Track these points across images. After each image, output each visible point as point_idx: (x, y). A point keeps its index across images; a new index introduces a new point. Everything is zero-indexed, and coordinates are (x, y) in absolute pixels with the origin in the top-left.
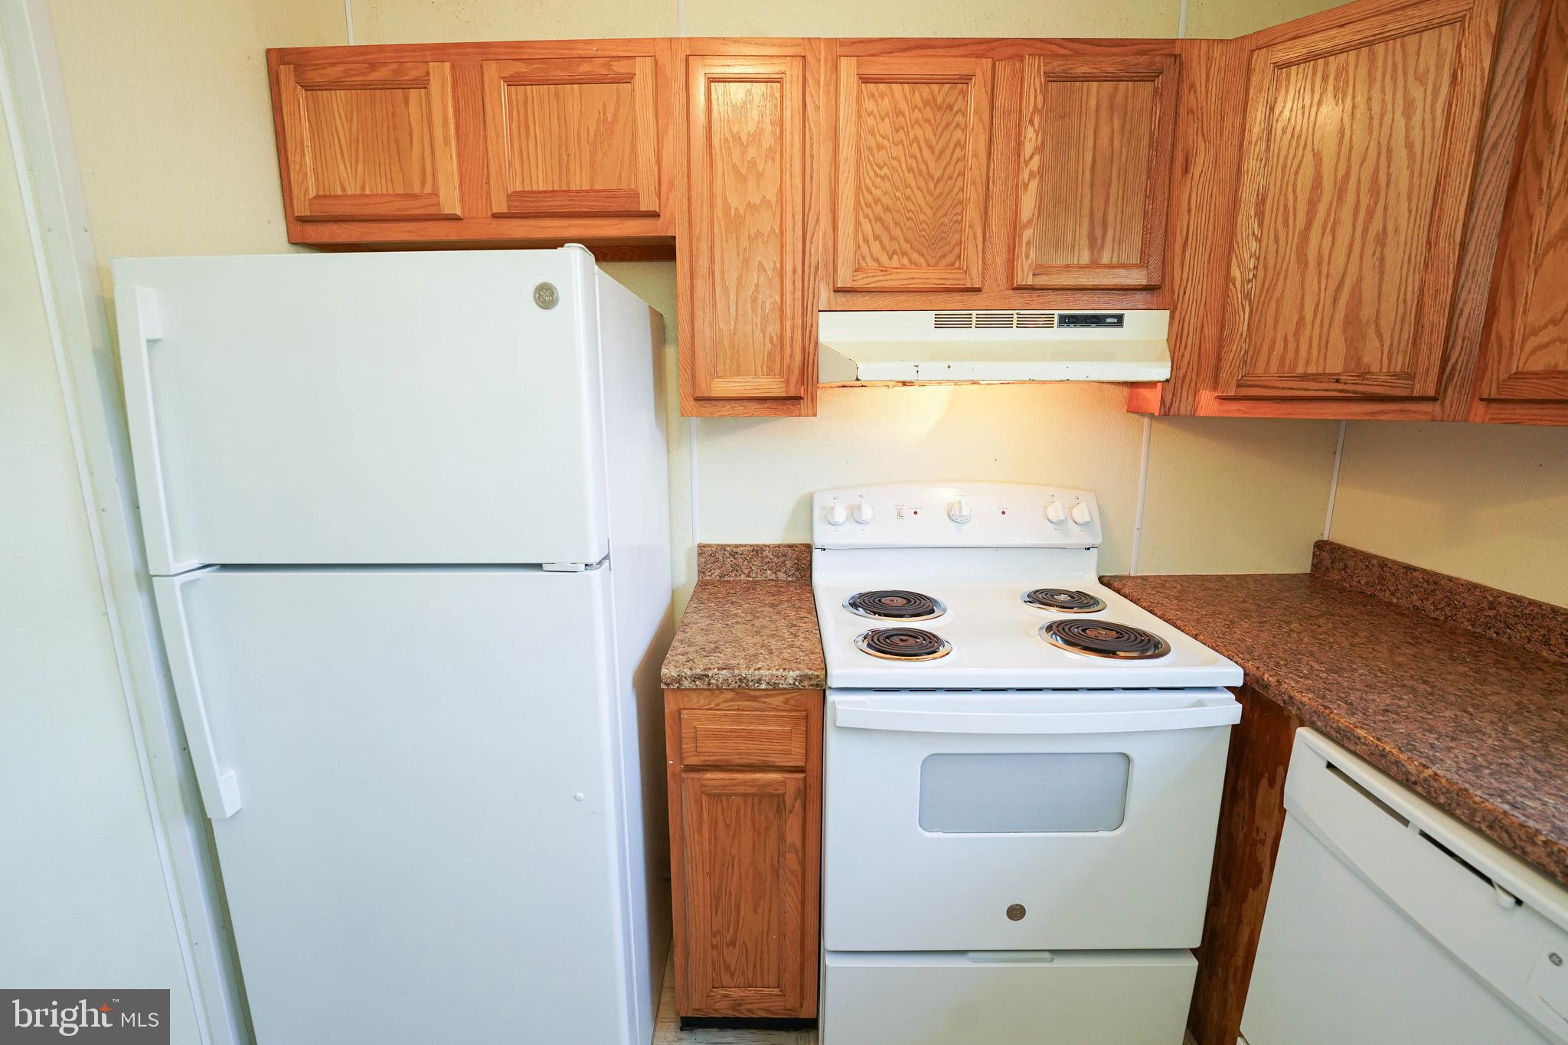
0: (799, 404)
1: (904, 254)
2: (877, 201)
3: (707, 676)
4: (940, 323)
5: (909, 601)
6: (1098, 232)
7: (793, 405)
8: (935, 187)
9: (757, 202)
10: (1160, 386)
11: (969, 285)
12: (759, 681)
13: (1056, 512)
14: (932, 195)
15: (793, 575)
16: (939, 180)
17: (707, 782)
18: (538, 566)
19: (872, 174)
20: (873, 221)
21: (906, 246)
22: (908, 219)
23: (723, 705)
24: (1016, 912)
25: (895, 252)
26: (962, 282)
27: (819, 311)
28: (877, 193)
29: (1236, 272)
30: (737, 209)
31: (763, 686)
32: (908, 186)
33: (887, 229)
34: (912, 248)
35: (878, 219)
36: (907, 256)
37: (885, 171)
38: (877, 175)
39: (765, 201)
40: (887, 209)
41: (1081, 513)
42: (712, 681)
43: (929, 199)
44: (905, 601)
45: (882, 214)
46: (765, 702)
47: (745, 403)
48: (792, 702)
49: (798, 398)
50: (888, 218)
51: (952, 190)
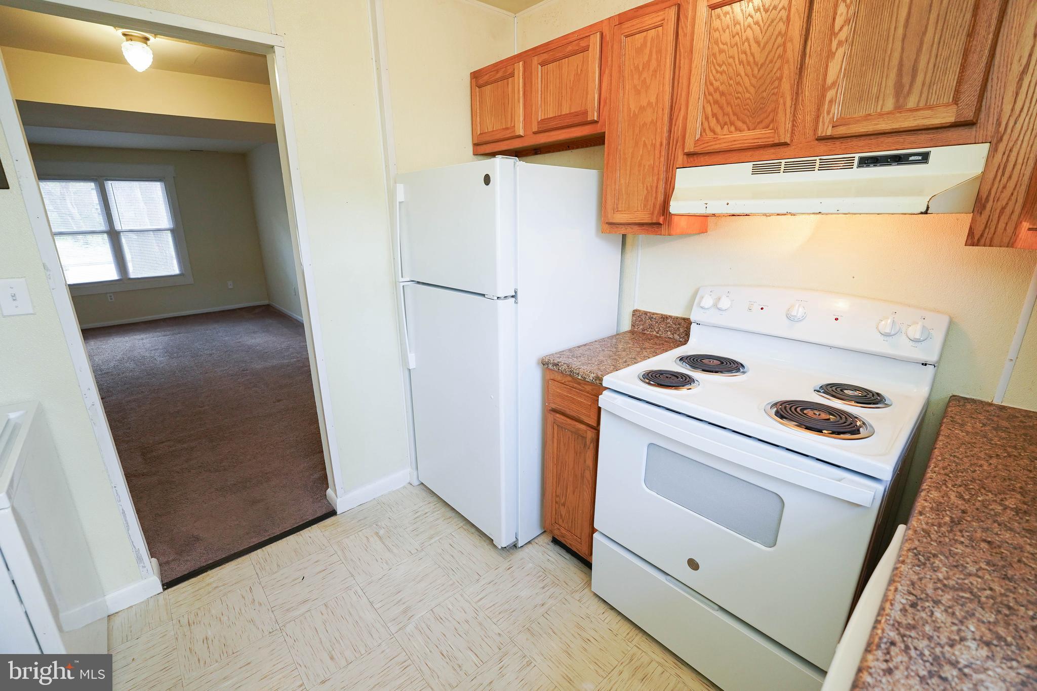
0: (661, 227)
1: (732, 124)
2: (716, 90)
3: (558, 365)
4: (756, 171)
5: (722, 363)
6: (906, 80)
7: (657, 228)
8: (759, 71)
9: (645, 105)
11: (777, 141)
12: (578, 374)
14: (756, 77)
15: (683, 337)
16: (762, 65)
17: (557, 419)
18: (483, 295)
19: (714, 72)
20: (712, 104)
21: (733, 118)
22: (737, 98)
23: (567, 383)
24: (693, 564)
25: (726, 124)
26: (772, 139)
27: (677, 168)
28: (716, 84)
30: (634, 111)
31: (580, 377)
32: (738, 75)
33: (721, 108)
34: (738, 119)
35: (716, 102)
36: (734, 125)
37: (724, 67)
38: (717, 72)
39: (649, 103)
40: (722, 94)
42: (560, 368)
43: (754, 81)
45: (719, 98)
47: (632, 226)
49: (658, 224)
50: (723, 101)
51: (771, 71)
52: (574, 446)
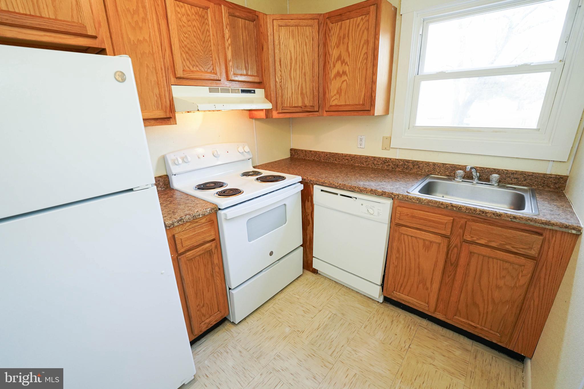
0: (170, 120)
1: (197, 66)
2: (186, 46)
3: (182, 219)
4: (211, 91)
5: (215, 184)
6: (247, 65)
7: (168, 121)
8: (203, 44)
9: (142, 39)
10: (264, 111)
11: (218, 79)
12: (199, 215)
13: (241, 149)
14: (202, 46)
15: (164, 187)
16: (204, 42)
17: (189, 256)
18: (131, 190)
19: (183, 36)
20: (185, 53)
21: (197, 64)
22: (197, 54)
23: (187, 228)
24: (271, 254)
25: (194, 65)
26: (216, 78)
27: (172, 85)
28: (185, 43)
29: (277, 80)
30: (133, 41)
31: (201, 216)
32: (195, 42)
33: (190, 56)
34: (199, 65)
35: (187, 53)
36: (198, 67)
37: (187, 35)
38: (184, 36)
39: (144, 39)
40: (189, 49)
41: (247, 149)
42: (185, 220)
43: (202, 48)
44: (214, 184)
45: (188, 51)
46: (200, 222)
47: (150, 121)
48: (208, 219)
49: (170, 118)
50: (190, 53)
51: (208, 46)
52: (203, 262)
